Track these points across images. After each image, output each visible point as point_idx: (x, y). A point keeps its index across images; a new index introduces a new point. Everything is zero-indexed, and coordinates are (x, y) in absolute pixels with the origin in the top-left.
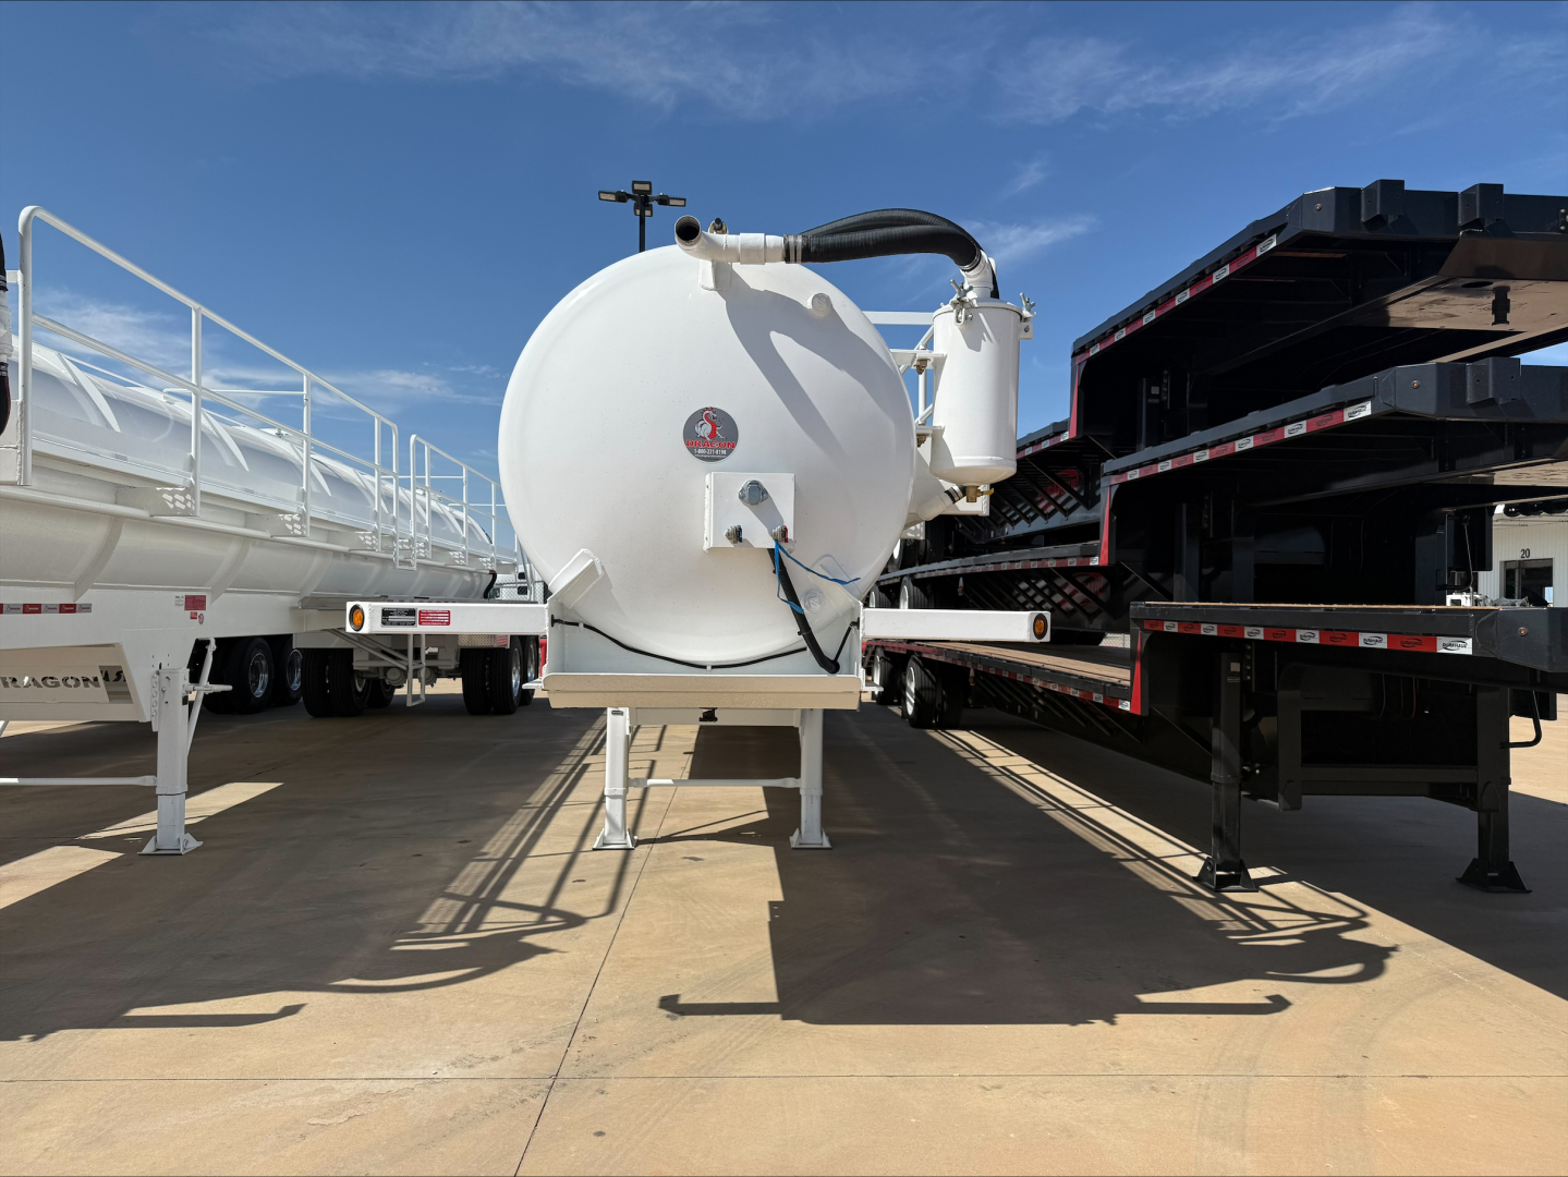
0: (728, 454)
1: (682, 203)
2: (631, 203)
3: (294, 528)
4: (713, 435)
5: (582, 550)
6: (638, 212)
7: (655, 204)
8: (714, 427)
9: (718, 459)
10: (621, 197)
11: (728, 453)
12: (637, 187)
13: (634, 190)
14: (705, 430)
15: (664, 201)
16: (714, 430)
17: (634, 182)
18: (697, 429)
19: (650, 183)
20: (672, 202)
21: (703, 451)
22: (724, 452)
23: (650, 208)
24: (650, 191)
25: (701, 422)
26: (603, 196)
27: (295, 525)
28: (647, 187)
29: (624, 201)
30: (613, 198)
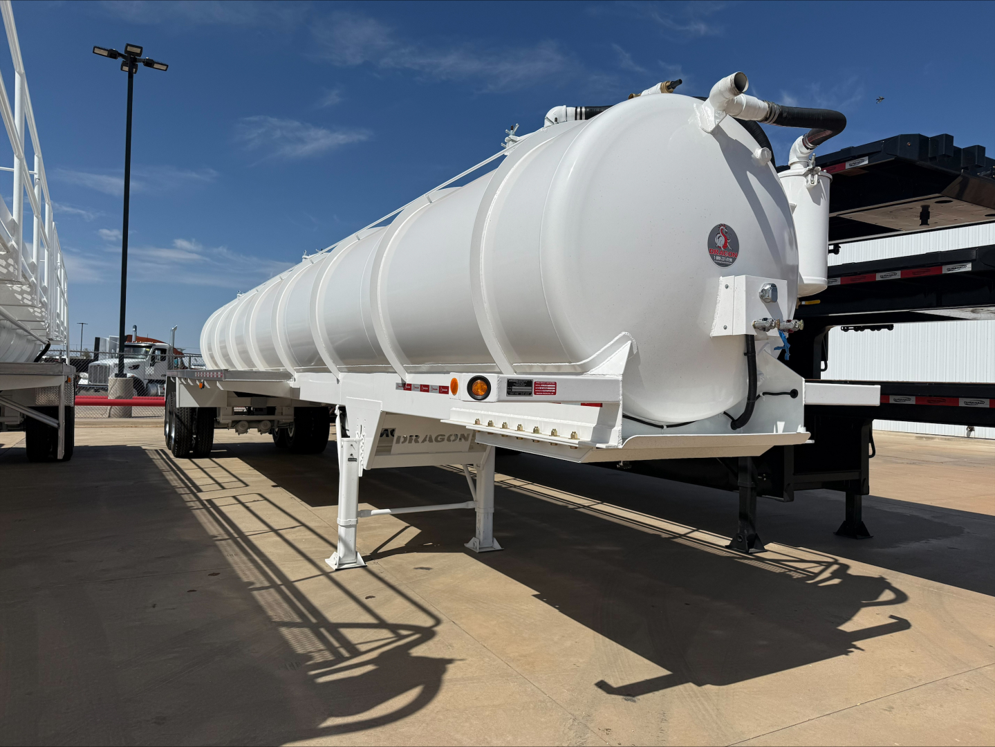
0: (733, 262)
1: (164, 68)
2: (120, 60)
3: (23, 298)
4: (725, 246)
5: (623, 333)
6: (126, 69)
7: (140, 65)
8: (726, 239)
9: (726, 265)
10: (113, 54)
11: (734, 260)
12: (129, 49)
13: (126, 51)
14: (720, 241)
15: (149, 64)
16: (726, 242)
17: (128, 45)
18: (716, 241)
19: (141, 48)
20: (156, 66)
21: (718, 258)
22: (731, 260)
23: (136, 67)
24: (140, 55)
25: (719, 235)
26: (97, 51)
27: (25, 296)
28: (138, 51)
29: (115, 58)
30: (105, 53)
